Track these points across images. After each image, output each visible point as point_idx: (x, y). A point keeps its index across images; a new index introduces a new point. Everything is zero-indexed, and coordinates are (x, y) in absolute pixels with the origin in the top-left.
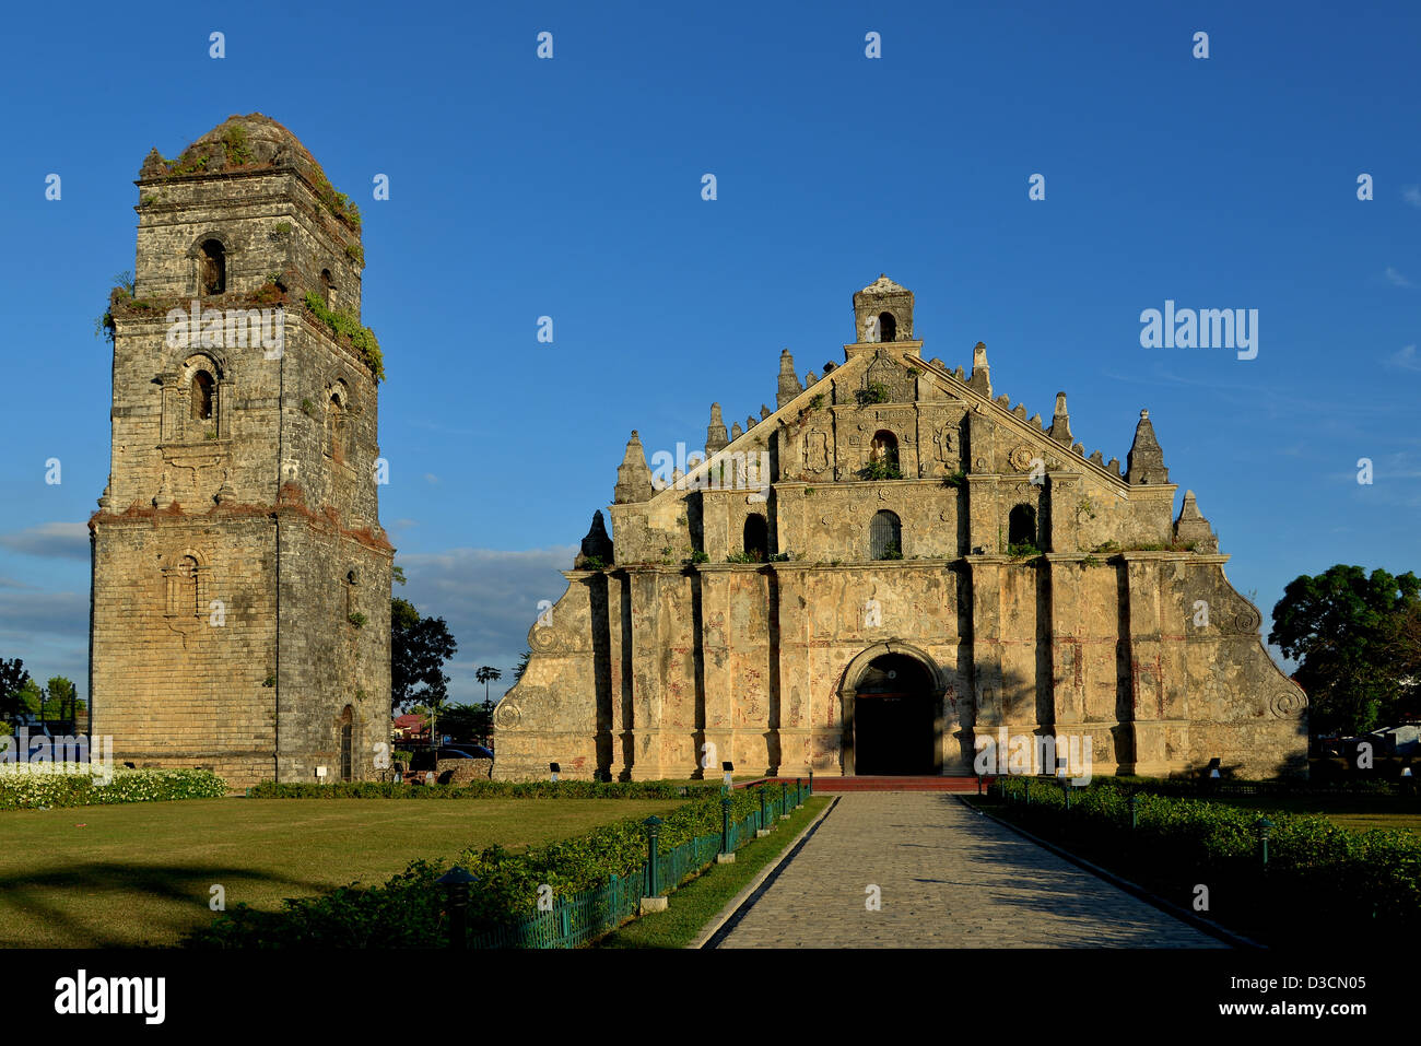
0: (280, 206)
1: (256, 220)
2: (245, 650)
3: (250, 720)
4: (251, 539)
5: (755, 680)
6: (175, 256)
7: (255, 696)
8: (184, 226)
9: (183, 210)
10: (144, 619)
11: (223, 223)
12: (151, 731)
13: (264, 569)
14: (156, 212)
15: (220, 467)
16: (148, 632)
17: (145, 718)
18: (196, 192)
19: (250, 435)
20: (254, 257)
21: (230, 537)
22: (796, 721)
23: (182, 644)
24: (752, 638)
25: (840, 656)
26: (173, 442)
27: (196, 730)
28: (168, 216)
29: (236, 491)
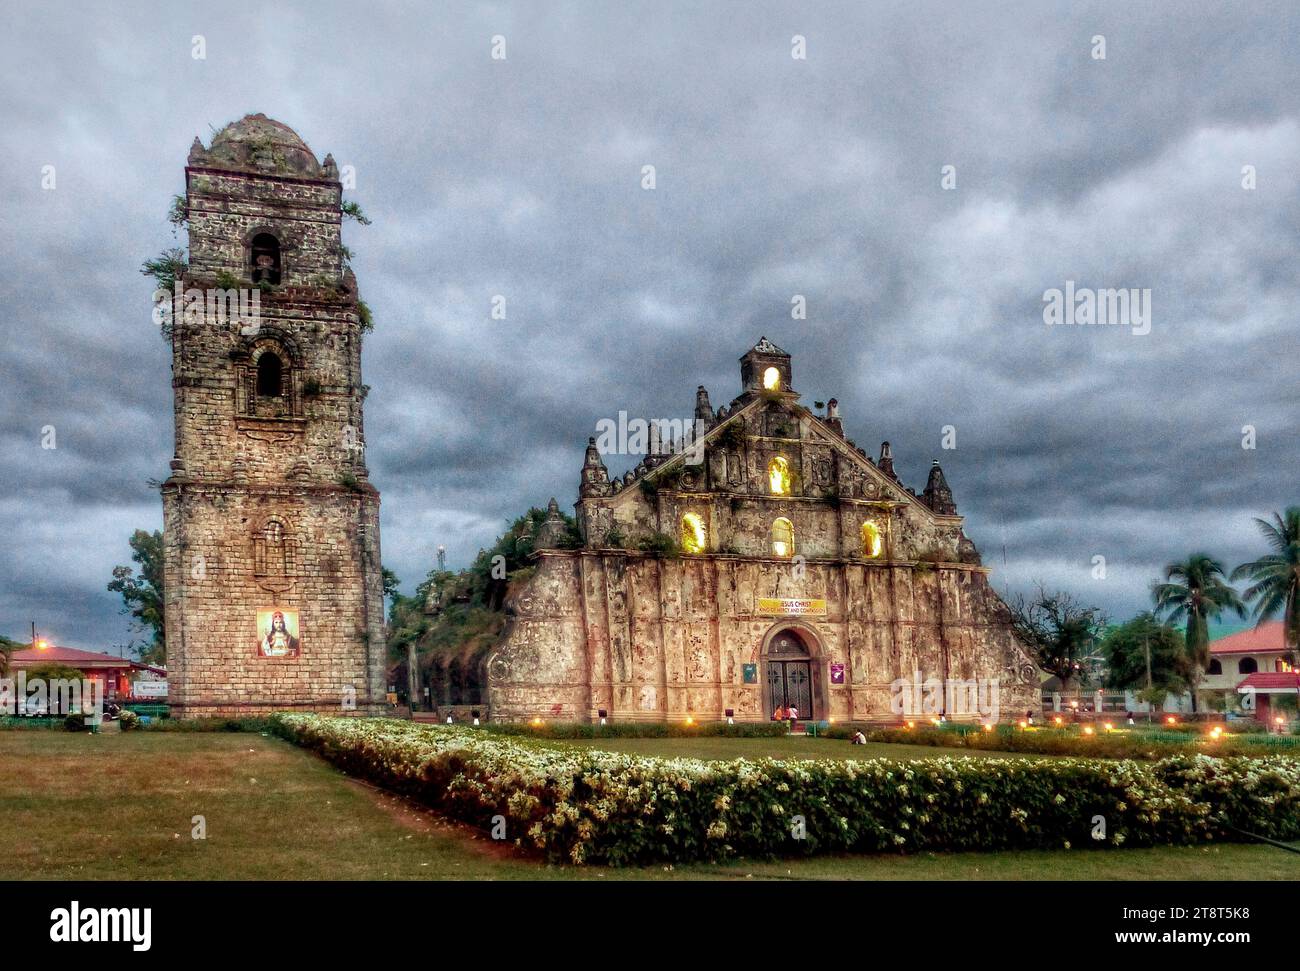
0: (330, 214)
1: (309, 223)
2: (334, 609)
3: (341, 671)
4: (336, 510)
5: (698, 645)
6: (228, 242)
7: (345, 650)
8: (236, 216)
9: (235, 201)
10: (232, 577)
11: (277, 220)
12: (244, 680)
13: (349, 537)
14: (207, 199)
15: (293, 443)
16: (238, 589)
17: (237, 668)
18: (249, 188)
19: (322, 417)
20: (308, 256)
21: (314, 507)
22: (732, 677)
23: (271, 602)
24: (694, 611)
25: (757, 628)
26: (246, 416)
27: (289, 681)
28: (218, 205)
29: (310, 465)
